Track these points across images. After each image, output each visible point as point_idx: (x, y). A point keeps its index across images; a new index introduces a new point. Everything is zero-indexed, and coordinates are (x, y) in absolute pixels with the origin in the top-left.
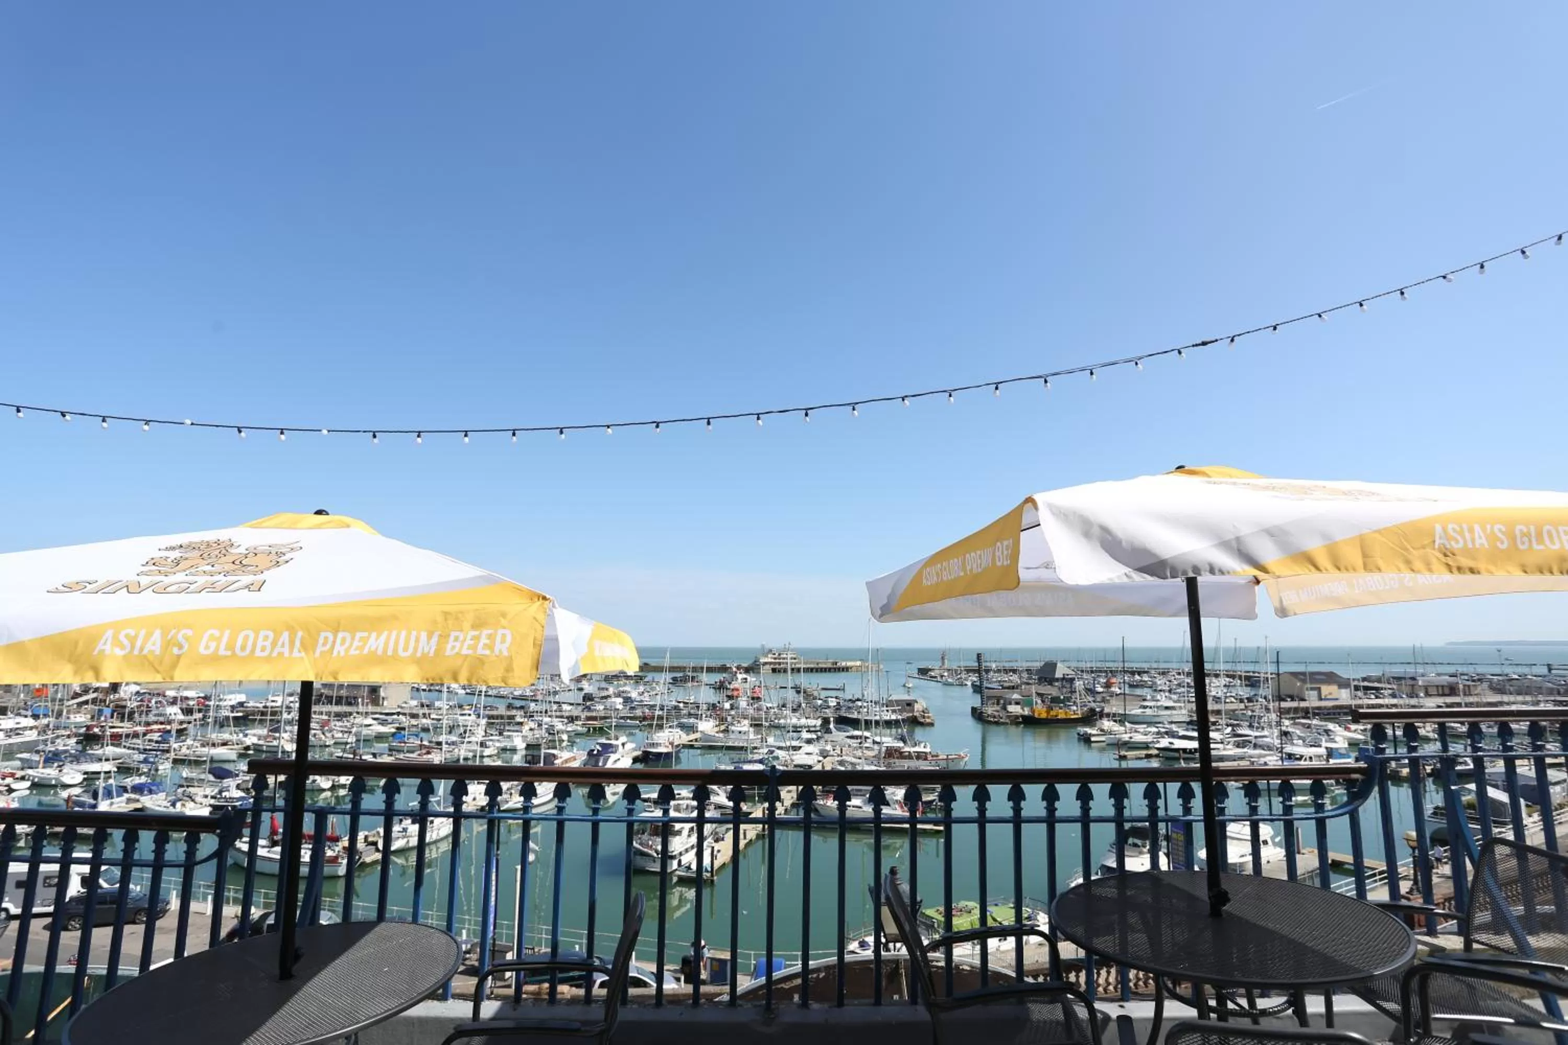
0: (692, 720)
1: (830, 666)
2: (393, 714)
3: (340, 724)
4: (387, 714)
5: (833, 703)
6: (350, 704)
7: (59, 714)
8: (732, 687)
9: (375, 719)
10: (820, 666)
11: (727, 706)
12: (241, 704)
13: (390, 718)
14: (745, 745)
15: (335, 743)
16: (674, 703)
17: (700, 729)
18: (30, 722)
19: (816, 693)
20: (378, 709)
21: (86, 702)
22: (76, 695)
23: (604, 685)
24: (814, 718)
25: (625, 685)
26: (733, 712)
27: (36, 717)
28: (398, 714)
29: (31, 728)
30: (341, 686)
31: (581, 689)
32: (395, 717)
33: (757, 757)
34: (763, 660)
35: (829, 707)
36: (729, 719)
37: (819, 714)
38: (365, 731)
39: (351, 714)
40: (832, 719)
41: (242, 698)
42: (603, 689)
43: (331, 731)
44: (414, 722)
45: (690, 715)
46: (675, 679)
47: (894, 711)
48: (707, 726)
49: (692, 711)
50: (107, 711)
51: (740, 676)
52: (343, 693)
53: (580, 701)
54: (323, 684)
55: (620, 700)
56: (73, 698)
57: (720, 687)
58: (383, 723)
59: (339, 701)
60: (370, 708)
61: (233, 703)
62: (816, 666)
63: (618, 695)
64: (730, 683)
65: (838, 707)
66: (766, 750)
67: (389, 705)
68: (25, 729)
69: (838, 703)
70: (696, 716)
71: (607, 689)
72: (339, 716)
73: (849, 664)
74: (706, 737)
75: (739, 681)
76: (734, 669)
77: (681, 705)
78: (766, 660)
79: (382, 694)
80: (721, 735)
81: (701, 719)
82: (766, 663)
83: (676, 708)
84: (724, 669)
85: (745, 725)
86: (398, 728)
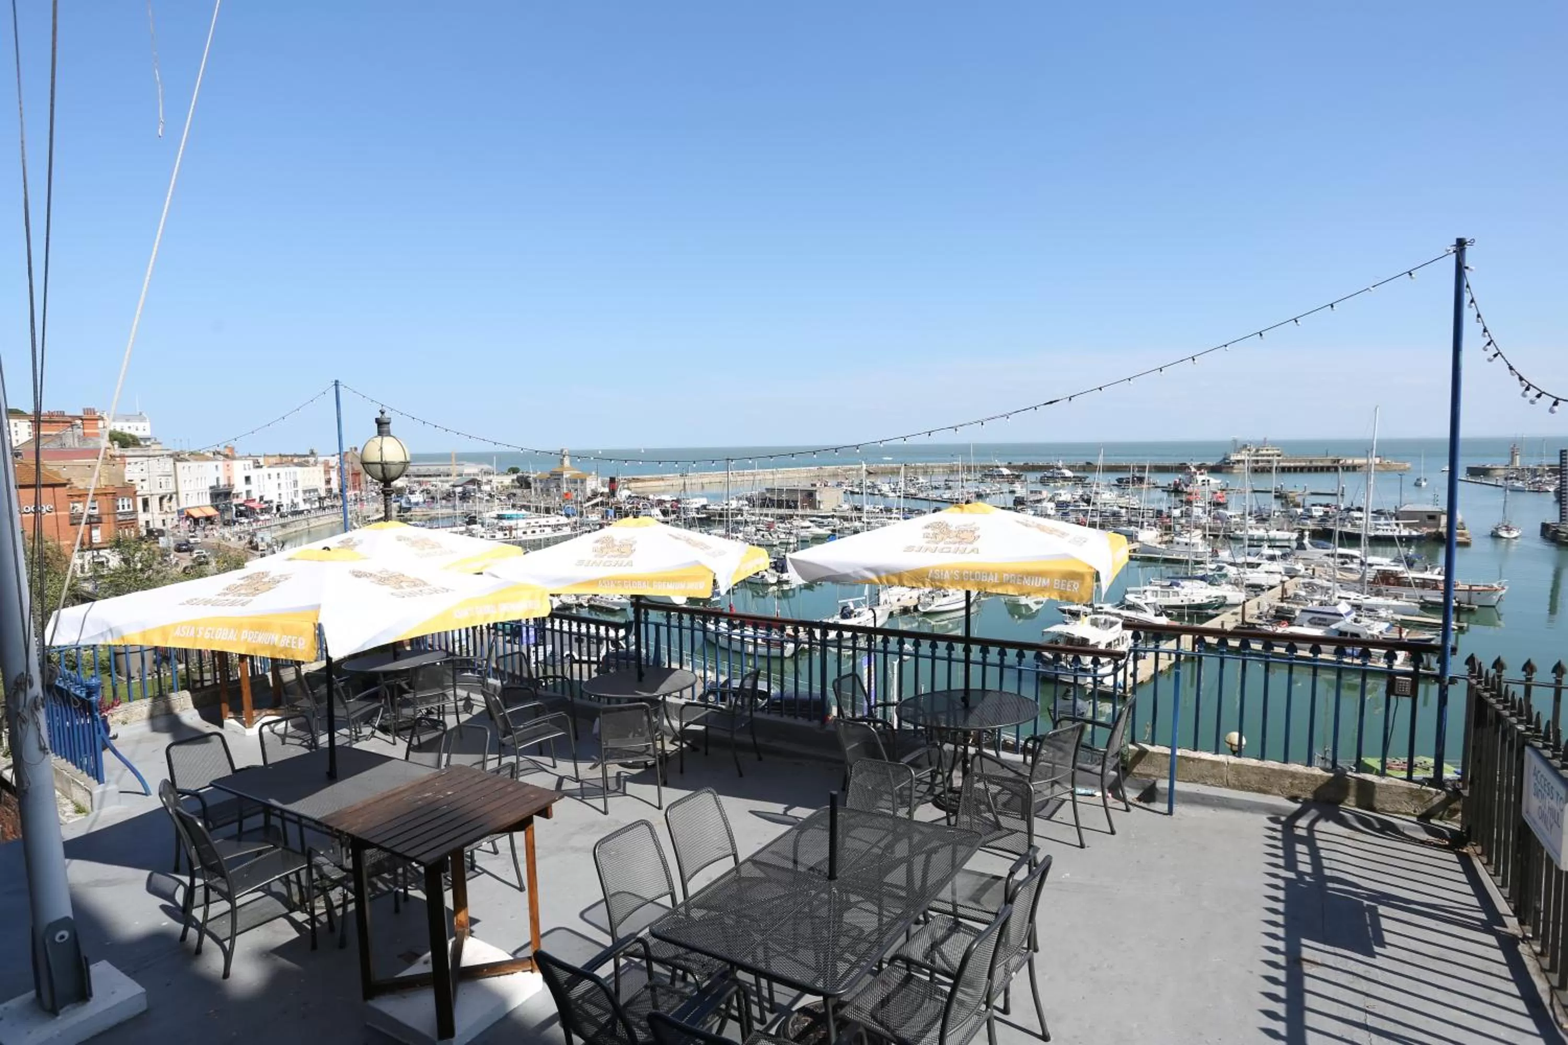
0: (1132, 528)
1: (1329, 464)
2: (828, 517)
3: (783, 525)
4: (822, 517)
5: (1318, 512)
6: (789, 507)
7: (581, 514)
8: (1188, 490)
9: (812, 521)
10: (1315, 464)
11: (1176, 513)
12: (704, 507)
13: (826, 521)
14: (1187, 558)
15: (781, 543)
16: (1116, 509)
17: (1140, 539)
18: (564, 520)
19: (1299, 500)
20: (815, 512)
21: (596, 505)
22: (589, 499)
23: (1039, 487)
24: (1288, 530)
25: (1063, 487)
26: (1183, 521)
27: (568, 516)
28: (833, 517)
29: (566, 525)
30: (780, 490)
31: (1013, 492)
32: (830, 519)
33: (1200, 573)
34: (1234, 458)
35: (1311, 517)
36: (1178, 528)
37: (1295, 527)
38: (803, 533)
39: (791, 516)
40: (1307, 533)
41: (704, 501)
42: (1036, 492)
43: (775, 532)
44: (846, 524)
45: (1130, 523)
46: (1120, 480)
47: (1406, 525)
48: (1149, 536)
49: (1133, 519)
50: (611, 512)
51: (1200, 478)
52: (784, 497)
53: (1011, 505)
54: (767, 489)
55: (1052, 505)
56: (588, 501)
57: (1176, 490)
58: (820, 525)
59: (780, 505)
60: (809, 511)
61: (698, 506)
62: (1308, 464)
63: (1051, 500)
64: (1187, 486)
65: (1325, 517)
66: (1213, 566)
67: (826, 508)
68: (562, 525)
69: (1326, 513)
70: (1136, 524)
71: (1040, 493)
72: (782, 518)
73: (1357, 461)
74: (1146, 548)
75: (1200, 483)
76: (1193, 470)
77: (1123, 511)
78: (1239, 458)
79: (818, 498)
80: (1164, 546)
81: (1142, 527)
82: (1238, 461)
83: (1115, 514)
84: (1182, 468)
85: (1196, 536)
86: (834, 531)
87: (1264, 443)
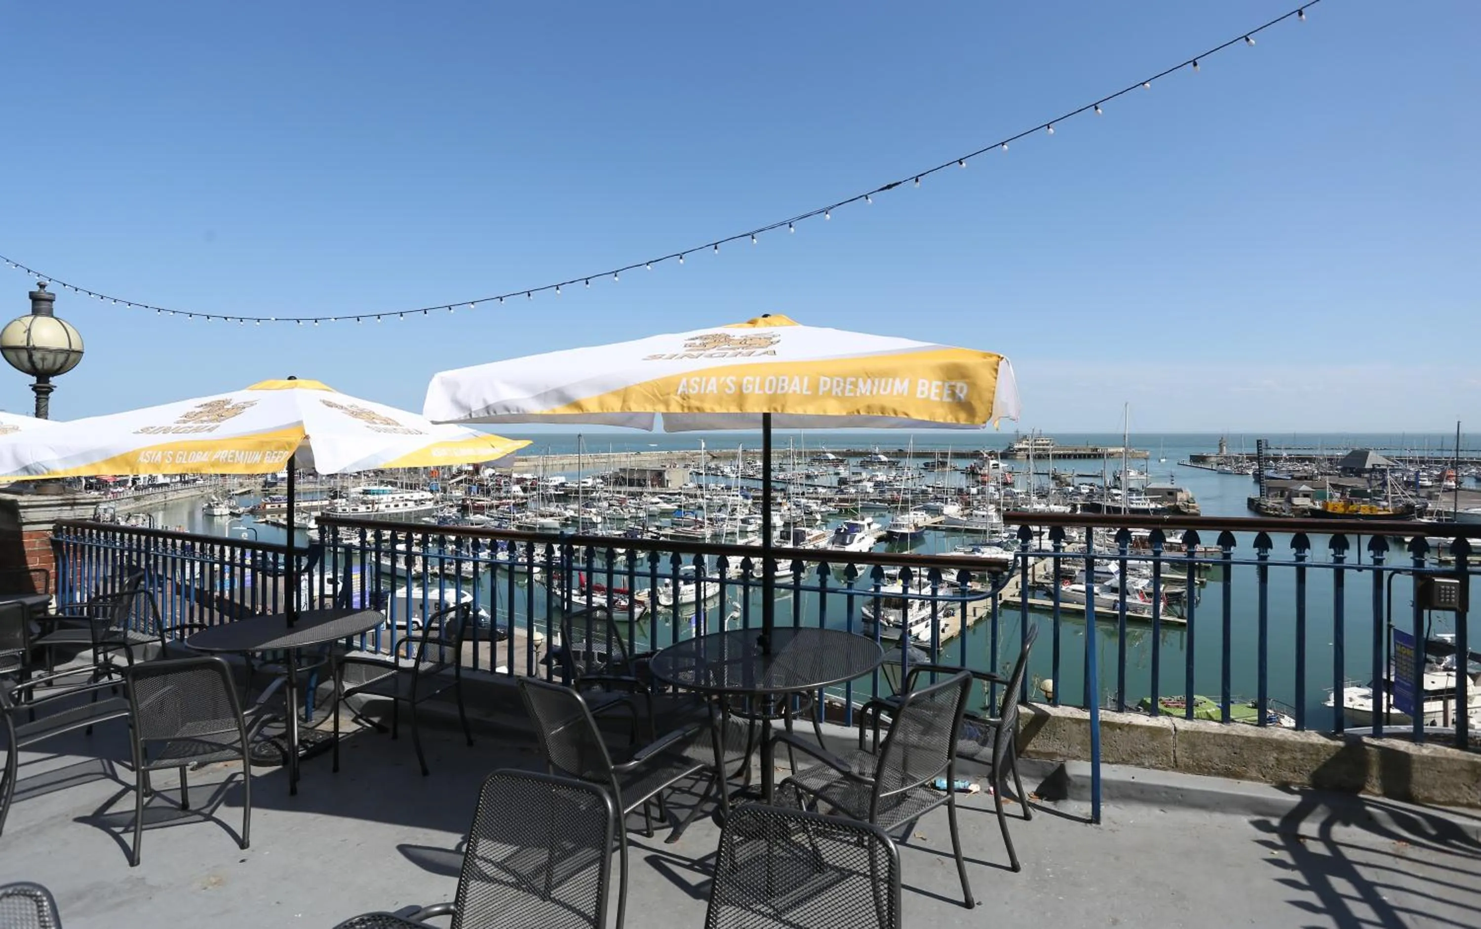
0: (938, 504)
1: (1089, 452)
2: (675, 494)
3: (634, 501)
4: (670, 494)
5: (1085, 490)
6: (640, 485)
7: (444, 490)
8: (982, 472)
9: (661, 498)
10: (1079, 452)
11: (974, 491)
12: (562, 485)
13: (673, 498)
14: (984, 528)
15: (631, 517)
16: (924, 487)
17: (945, 512)
18: (429, 495)
19: (1069, 480)
20: (664, 490)
21: (461, 481)
22: (454, 477)
23: (859, 470)
24: (1064, 505)
25: (879, 469)
26: (979, 497)
27: (432, 491)
28: (680, 494)
29: (430, 500)
30: (632, 470)
31: (837, 474)
32: (677, 496)
33: (997, 540)
34: (1016, 447)
35: (1081, 494)
36: (975, 503)
37: (1069, 501)
38: (653, 508)
39: (642, 493)
40: (1079, 506)
41: (562, 479)
42: (857, 473)
43: (627, 507)
44: (691, 501)
45: (936, 499)
46: (926, 464)
47: (1152, 500)
48: (952, 510)
49: (939, 496)
50: (474, 489)
51: (992, 462)
52: (636, 476)
53: (835, 484)
54: (621, 469)
55: (872, 484)
56: (452, 478)
57: (972, 473)
58: (668, 501)
59: (631, 484)
60: (658, 489)
61: (557, 483)
62: (1074, 452)
63: (869, 480)
64: (981, 469)
65: (1091, 494)
66: (1006, 535)
67: (673, 487)
68: (426, 500)
69: (1091, 490)
70: (941, 500)
71: (861, 474)
72: (633, 495)
73: (1111, 450)
74: (950, 520)
75: (991, 466)
76: (985, 455)
77: (930, 490)
78: (1021, 446)
79: (667, 477)
80: (965, 519)
81: (946, 503)
82: (1020, 450)
83: (924, 492)
84: (976, 455)
85: (991, 510)
86: (680, 506)
87: (1040, 435)
